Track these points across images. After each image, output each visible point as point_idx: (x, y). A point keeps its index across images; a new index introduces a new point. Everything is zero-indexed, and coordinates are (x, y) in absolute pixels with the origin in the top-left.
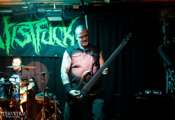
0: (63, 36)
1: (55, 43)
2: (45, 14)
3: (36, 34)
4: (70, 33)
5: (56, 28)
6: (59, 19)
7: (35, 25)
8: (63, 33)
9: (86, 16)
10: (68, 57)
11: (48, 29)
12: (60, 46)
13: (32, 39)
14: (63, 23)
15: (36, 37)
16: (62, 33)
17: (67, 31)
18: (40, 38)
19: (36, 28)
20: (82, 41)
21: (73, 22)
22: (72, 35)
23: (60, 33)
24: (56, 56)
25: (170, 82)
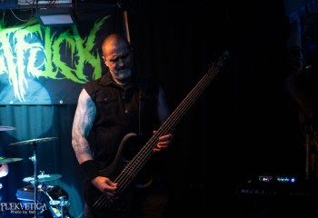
0: (77, 59)
1: (60, 75)
2: (34, 10)
3: (15, 54)
4: (91, 52)
5: (60, 40)
6: (67, 20)
7: (12, 34)
8: (76, 52)
9: (125, 13)
10: (88, 101)
11: (43, 43)
12: (70, 80)
13: (6, 65)
14: (75, 29)
15: (15, 61)
16: (73, 51)
17: (84, 46)
18: (26, 63)
19: (16, 42)
20: (116, 68)
21: (98, 26)
22: (95, 55)
23: (70, 50)
24: (61, 102)
25: (313, 156)
